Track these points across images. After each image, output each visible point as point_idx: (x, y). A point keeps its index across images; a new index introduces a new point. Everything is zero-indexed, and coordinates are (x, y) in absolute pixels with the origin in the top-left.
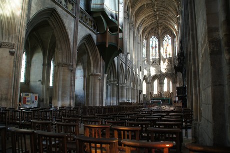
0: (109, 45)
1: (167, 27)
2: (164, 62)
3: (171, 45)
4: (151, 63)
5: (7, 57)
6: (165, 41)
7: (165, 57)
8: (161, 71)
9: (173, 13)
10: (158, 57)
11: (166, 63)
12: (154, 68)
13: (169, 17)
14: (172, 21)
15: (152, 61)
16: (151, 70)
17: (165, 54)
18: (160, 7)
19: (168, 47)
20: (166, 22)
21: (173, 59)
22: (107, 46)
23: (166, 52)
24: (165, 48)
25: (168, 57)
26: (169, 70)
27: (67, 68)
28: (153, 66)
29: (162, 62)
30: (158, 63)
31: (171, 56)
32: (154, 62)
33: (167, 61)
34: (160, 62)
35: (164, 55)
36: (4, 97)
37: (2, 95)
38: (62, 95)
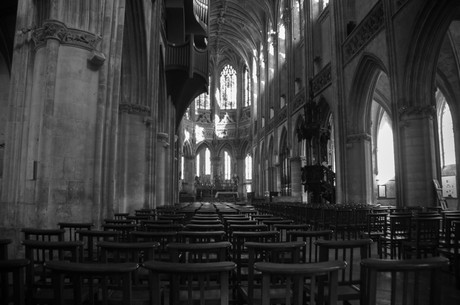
0: (195, 74)
1: (231, 50)
2: (221, 118)
3: (235, 86)
4: (196, 119)
5: (80, 72)
6: (222, 78)
7: (223, 108)
8: (214, 135)
9: (255, 24)
10: (208, 108)
11: (225, 120)
12: (202, 129)
13: (245, 32)
14: (248, 40)
15: (196, 113)
16: (196, 131)
17: (223, 102)
18: (231, 11)
19: (228, 90)
20: (233, 40)
21: (238, 112)
22: (191, 76)
23: (225, 99)
24: (223, 90)
25: (229, 108)
26: (230, 134)
27: (138, 117)
28: (200, 125)
29: (217, 117)
30: (209, 119)
31: (235, 107)
32: (201, 116)
33: (227, 115)
34: (212, 118)
35: (220, 103)
36: (76, 189)
37: (70, 183)
38: (128, 182)
